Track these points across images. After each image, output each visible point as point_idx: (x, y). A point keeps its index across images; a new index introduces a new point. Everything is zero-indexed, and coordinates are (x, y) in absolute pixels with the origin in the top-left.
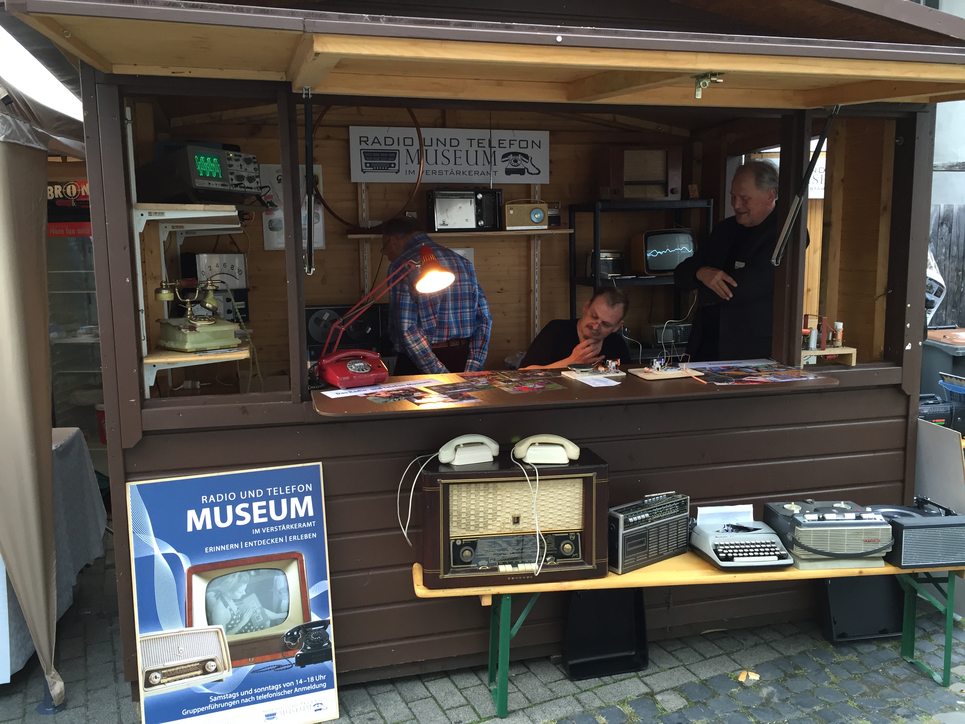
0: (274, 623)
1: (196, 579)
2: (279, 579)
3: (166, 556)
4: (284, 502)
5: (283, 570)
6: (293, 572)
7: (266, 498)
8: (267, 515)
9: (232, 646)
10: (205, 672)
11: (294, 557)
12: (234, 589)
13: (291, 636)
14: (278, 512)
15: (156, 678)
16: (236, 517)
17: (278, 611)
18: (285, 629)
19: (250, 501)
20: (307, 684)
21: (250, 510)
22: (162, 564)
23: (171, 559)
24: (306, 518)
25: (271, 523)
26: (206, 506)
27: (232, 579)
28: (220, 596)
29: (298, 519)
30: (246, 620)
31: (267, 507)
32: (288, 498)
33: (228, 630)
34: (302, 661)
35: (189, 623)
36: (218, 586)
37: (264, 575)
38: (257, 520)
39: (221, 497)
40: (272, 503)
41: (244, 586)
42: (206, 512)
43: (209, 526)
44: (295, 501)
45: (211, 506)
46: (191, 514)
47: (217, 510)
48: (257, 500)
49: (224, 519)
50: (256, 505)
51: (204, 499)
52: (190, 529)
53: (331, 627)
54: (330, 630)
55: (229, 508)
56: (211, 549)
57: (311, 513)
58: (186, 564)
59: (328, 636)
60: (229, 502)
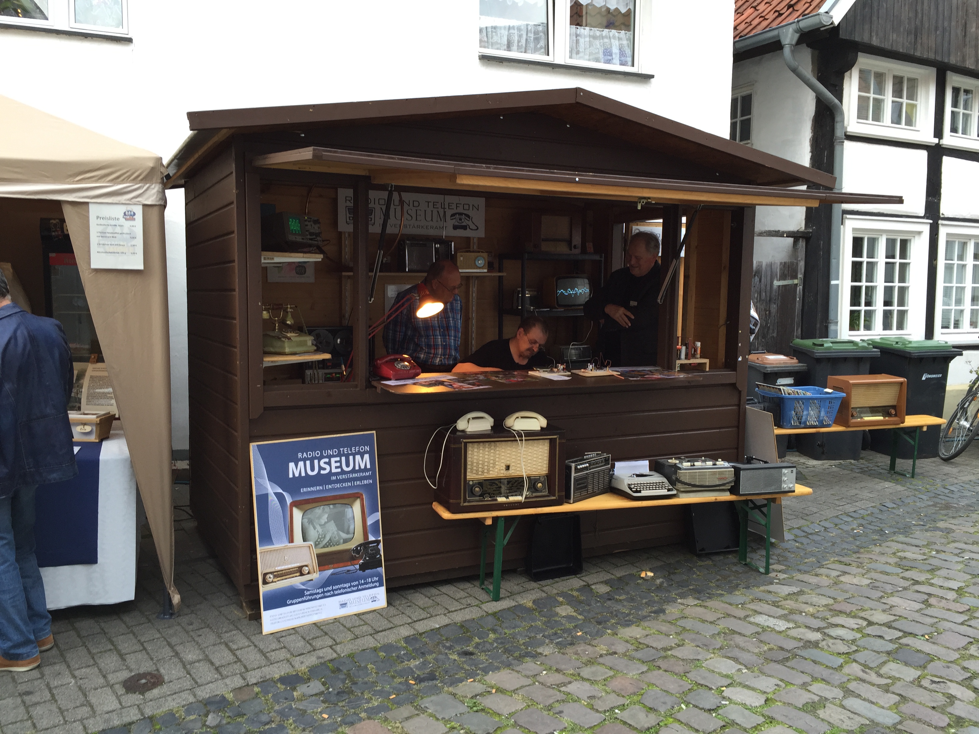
0: (346, 541)
1: (295, 510)
2: (348, 511)
3: (276, 494)
4: (351, 458)
5: (351, 505)
6: (357, 507)
7: (340, 455)
8: (341, 467)
9: (319, 556)
10: (302, 574)
11: (357, 496)
12: (319, 518)
13: (356, 550)
14: (348, 465)
15: (270, 578)
16: (320, 468)
17: (348, 533)
18: (352, 545)
19: (329, 457)
20: (366, 583)
21: (329, 464)
22: (273, 500)
23: (279, 496)
24: (365, 470)
25: (343, 472)
26: (301, 460)
27: (318, 511)
28: (311, 522)
29: (360, 470)
30: (327, 539)
31: (340, 462)
32: (354, 455)
33: (316, 545)
34: (363, 568)
35: (291, 540)
36: (310, 515)
37: (339, 508)
38: (334, 470)
39: (310, 454)
40: (343, 459)
41: (326, 516)
42: (301, 464)
43: (303, 474)
44: (358, 457)
45: (304, 460)
46: (292, 465)
47: (308, 463)
48: (334, 456)
49: (312, 469)
50: (333, 460)
51: (300, 455)
52: (291, 476)
53: (381, 544)
54: (381, 546)
55: (316, 462)
56: (305, 489)
57: (368, 466)
58: (289, 500)
59: (379, 550)
60: (316, 458)
